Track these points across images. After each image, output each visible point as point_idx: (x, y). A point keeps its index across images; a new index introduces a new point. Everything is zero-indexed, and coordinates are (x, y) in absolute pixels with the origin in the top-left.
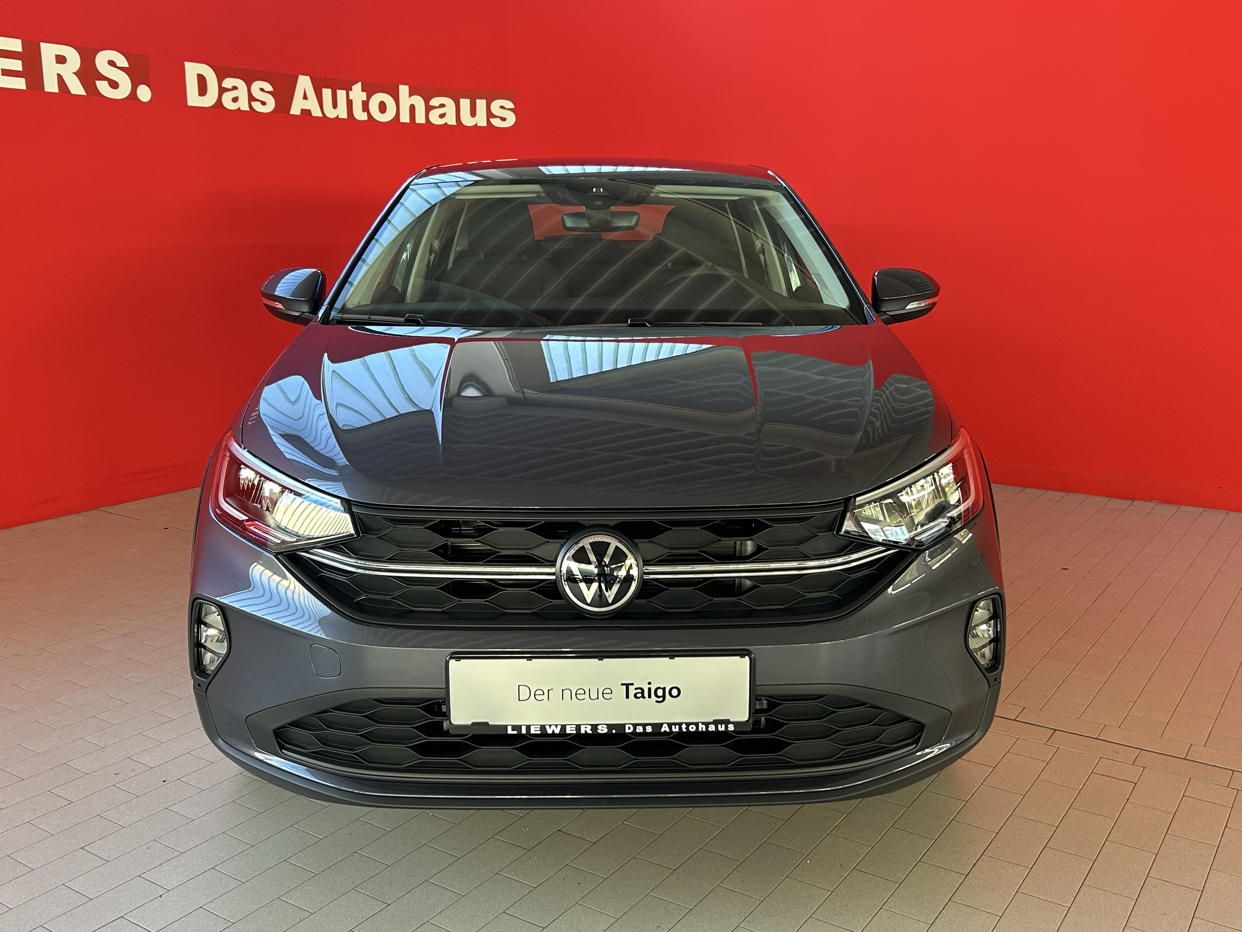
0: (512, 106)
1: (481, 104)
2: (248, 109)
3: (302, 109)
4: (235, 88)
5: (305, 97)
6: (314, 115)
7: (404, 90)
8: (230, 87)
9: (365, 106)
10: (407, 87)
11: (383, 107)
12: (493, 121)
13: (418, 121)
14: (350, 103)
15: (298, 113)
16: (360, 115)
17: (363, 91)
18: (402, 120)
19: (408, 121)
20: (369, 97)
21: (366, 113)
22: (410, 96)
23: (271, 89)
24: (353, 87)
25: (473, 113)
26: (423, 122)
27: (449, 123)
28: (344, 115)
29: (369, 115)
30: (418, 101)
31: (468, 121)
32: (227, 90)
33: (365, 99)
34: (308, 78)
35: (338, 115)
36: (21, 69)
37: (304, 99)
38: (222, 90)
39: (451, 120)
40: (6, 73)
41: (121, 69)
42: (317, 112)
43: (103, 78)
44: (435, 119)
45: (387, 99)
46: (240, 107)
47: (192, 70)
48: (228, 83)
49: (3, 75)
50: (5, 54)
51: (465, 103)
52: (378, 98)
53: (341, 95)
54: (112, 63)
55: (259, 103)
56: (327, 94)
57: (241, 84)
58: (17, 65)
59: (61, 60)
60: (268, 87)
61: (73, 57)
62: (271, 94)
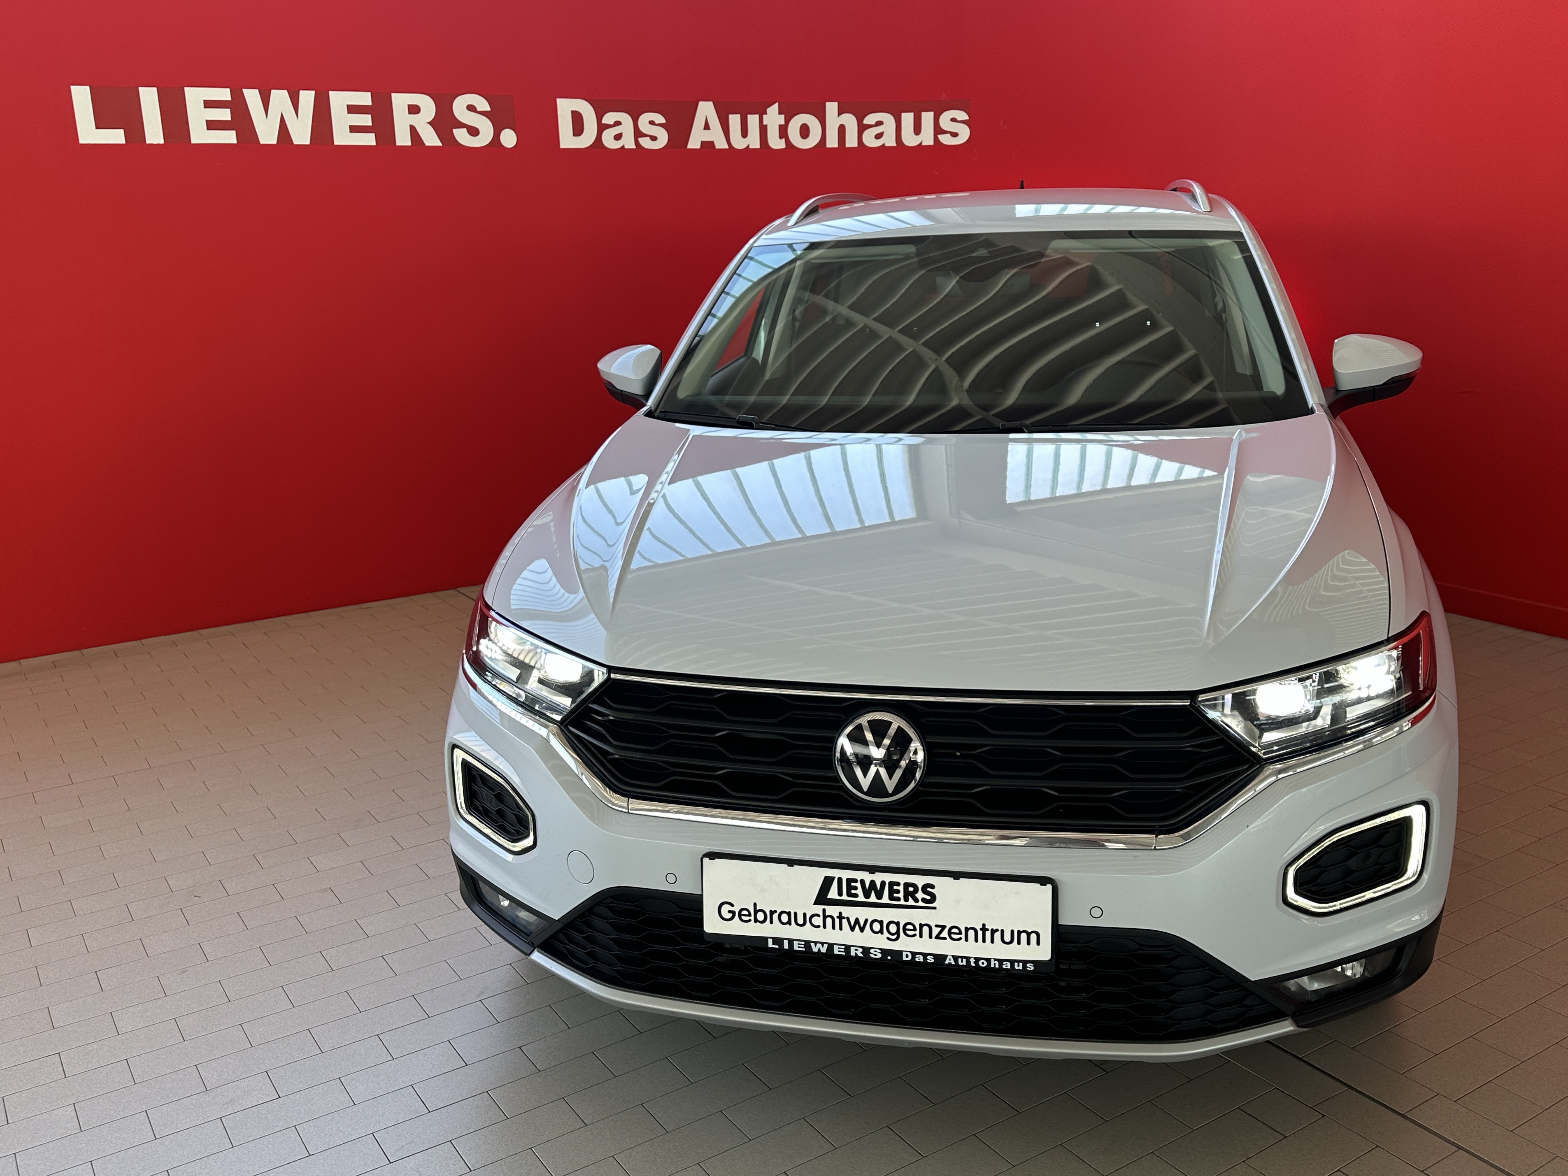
0: (965, 117)
1: (927, 118)
2: (634, 147)
3: (701, 142)
4: (618, 123)
5: (707, 127)
6: (717, 147)
7: (831, 107)
8: (611, 123)
9: (783, 132)
10: (835, 104)
11: (805, 131)
12: (943, 138)
13: (848, 145)
14: (763, 130)
15: (698, 147)
16: (776, 143)
17: (780, 113)
18: (829, 145)
19: (836, 146)
20: (787, 121)
21: (783, 140)
22: (839, 114)
23: (664, 121)
24: (767, 109)
25: (917, 130)
28: (756, 145)
29: (788, 142)
30: (849, 120)
31: (910, 140)
32: (610, 126)
33: (783, 123)
34: (710, 104)
35: (748, 146)
36: (370, 124)
37: (705, 129)
38: (602, 128)
39: (889, 141)
40: (354, 129)
41: (482, 113)
42: (721, 144)
43: (461, 125)
44: (870, 140)
45: (811, 121)
46: (623, 147)
47: (565, 107)
48: (609, 118)
49: (351, 132)
50: (353, 109)
51: (908, 118)
52: (799, 120)
53: (753, 120)
54: (471, 108)
55: (648, 138)
56: (735, 120)
57: (625, 118)
58: (366, 120)
59: (414, 110)
60: (660, 119)
61: (428, 105)
62: (663, 127)
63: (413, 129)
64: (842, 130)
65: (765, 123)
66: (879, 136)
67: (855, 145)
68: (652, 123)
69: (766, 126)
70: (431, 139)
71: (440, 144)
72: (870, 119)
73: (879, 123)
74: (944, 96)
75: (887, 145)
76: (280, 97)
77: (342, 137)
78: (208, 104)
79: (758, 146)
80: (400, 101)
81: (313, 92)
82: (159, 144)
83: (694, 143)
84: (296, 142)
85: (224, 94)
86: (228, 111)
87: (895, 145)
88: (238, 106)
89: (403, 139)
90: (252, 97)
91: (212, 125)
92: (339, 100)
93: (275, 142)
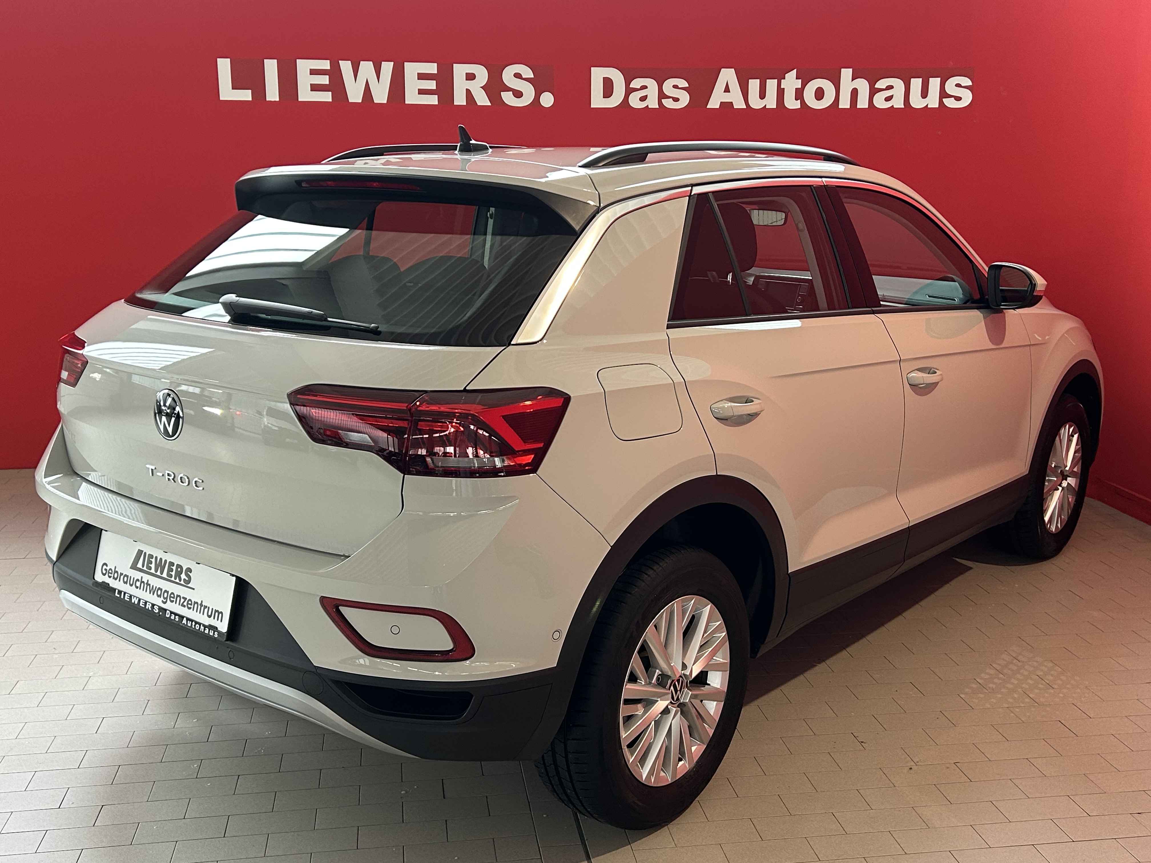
0: (969, 83)
1: (934, 83)
2: (658, 107)
3: (721, 102)
4: (644, 87)
5: (727, 90)
6: (735, 107)
7: (846, 74)
8: (639, 87)
9: (799, 94)
10: (850, 71)
11: (820, 94)
12: (945, 100)
13: (859, 106)
14: (781, 93)
15: (718, 107)
16: (792, 103)
17: (796, 79)
18: (841, 106)
19: (848, 106)
20: (804, 85)
21: (799, 101)
22: (853, 80)
23: (686, 85)
24: (786, 75)
25: (925, 93)
28: (772, 105)
29: (803, 103)
30: (863, 85)
31: (917, 102)
32: (637, 90)
33: (799, 87)
34: (732, 70)
35: (766, 105)
36: (435, 88)
37: (724, 92)
38: (629, 91)
39: (898, 103)
40: (421, 92)
41: (526, 79)
42: (739, 104)
43: (509, 89)
44: (880, 102)
45: (827, 85)
46: (648, 105)
47: (598, 74)
48: (636, 83)
49: (419, 94)
50: (422, 77)
51: (916, 84)
52: (815, 84)
53: (772, 85)
54: (518, 76)
55: (671, 99)
56: (754, 85)
57: (652, 84)
58: (432, 85)
59: (471, 77)
60: (683, 83)
61: (482, 73)
62: (685, 90)
63: (468, 92)
64: (855, 93)
65: (782, 87)
66: (888, 99)
67: (866, 106)
68: (676, 87)
69: (784, 88)
70: (482, 100)
71: (490, 104)
72: (881, 84)
73: (890, 87)
74: (952, 64)
75: (895, 107)
76: (367, 67)
77: (412, 98)
78: (313, 72)
79: (775, 107)
80: (460, 70)
81: (392, 63)
82: (275, 101)
83: (714, 103)
84: (376, 101)
85: (325, 65)
86: (327, 77)
87: (903, 107)
88: (335, 74)
89: (460, 100)
90: (346, 66)
91: (315, 88)
92: (412, 69)
93: (360, 101)
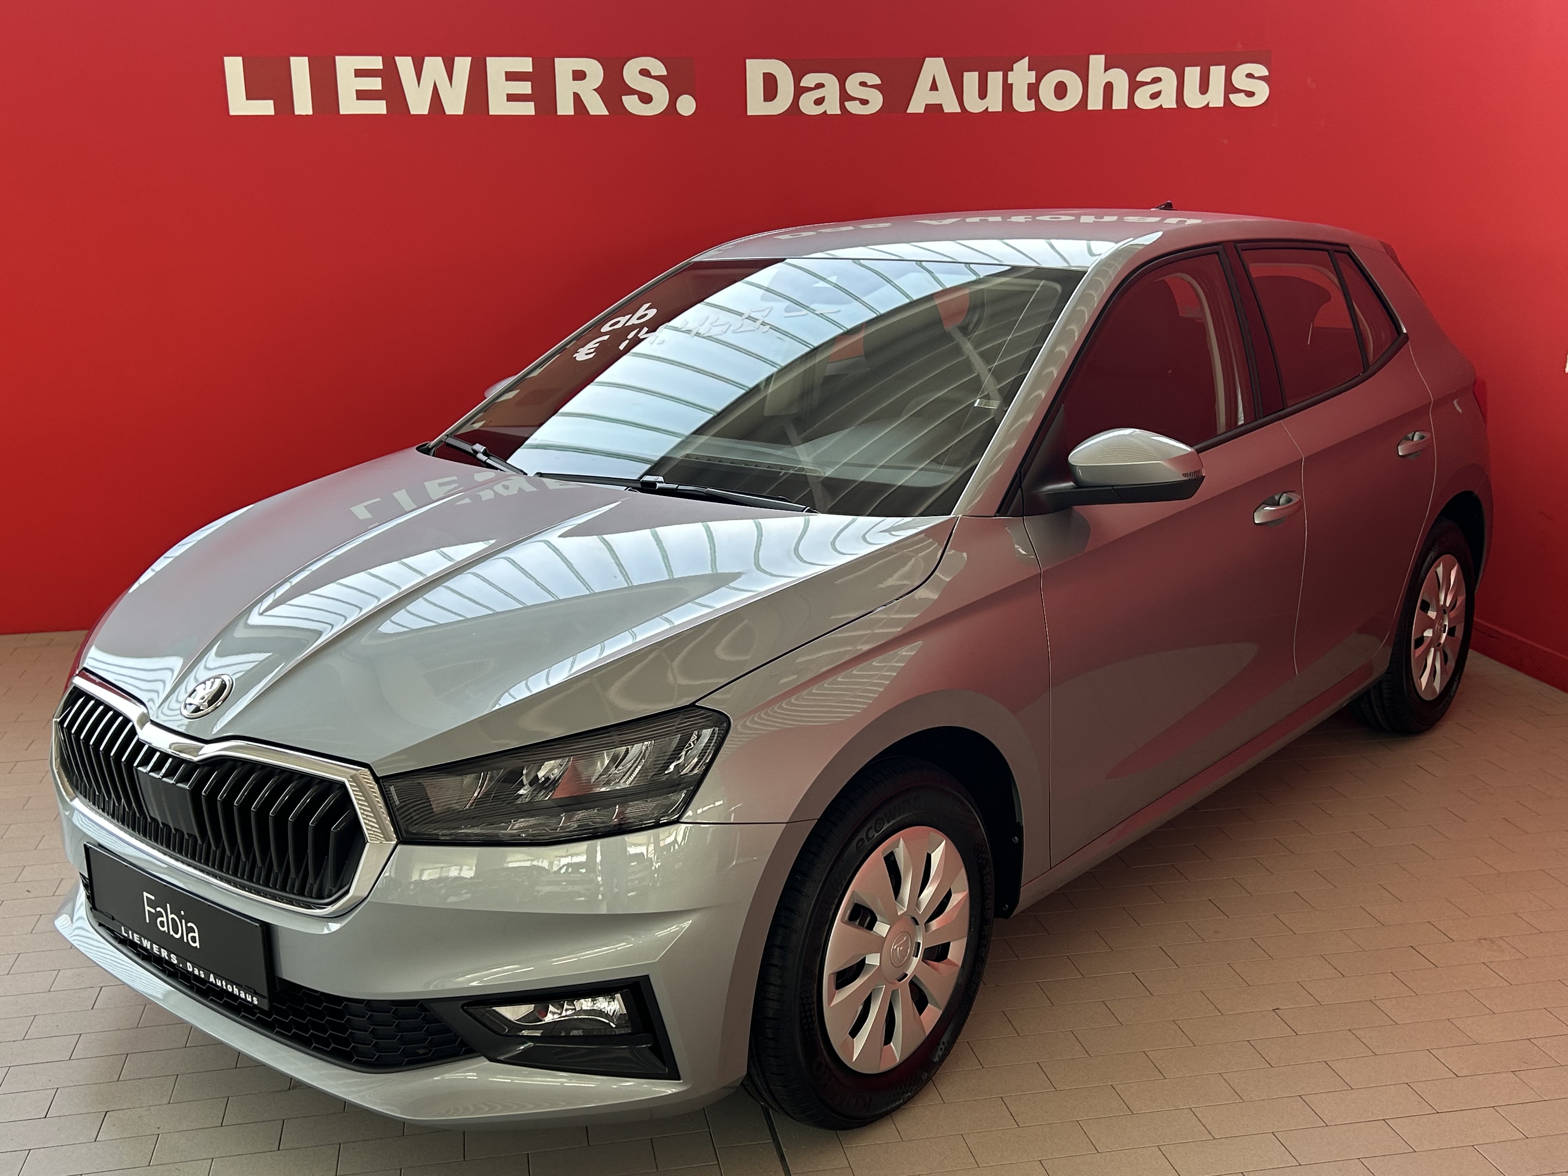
0: (1265, 72)
1: (1217, 73)
2: (840, 113)
3: (926, 105)
4: (820, 86)
5: (934, 87)
6: (945, 111)
7: (1097, 62)
8: (813, 86)
9: (1033, 91)
10: (1101, 58)
11: (1061, 91)
12: (1234, 98)
13: (1116, 106)
14: (1008, 89)
15: (922, 111)
16: (1023, 104)
17: (1029, 70)
18: (1090, 107)
19: (1100, 107)
20: (1039, 79)
21: (1033, 100)
22: (1106, 70)
23: (879, 82)
24: (1014, 65)
25: (1204, 88)
26: (1126, 107)
27: (1164, 107)
28: (998, 108)
29: (1039, 103)
30: (1119, 77)
31: (1194, 100)
32: (810, 89)
33: (1034, 81)
34: (941, 60)
35: (987, 108)
36: (530, 92)
37: (931, 90)
38: (799, 91)
39: (1168, 101)
40: (511, 98)
41: (656, 78)
42: (951, 106)
43: (633, 92)
44: (1143, 100)
45: (1071, 79)
46: (826, 111)
47: (756, 69)
48: (810, 80)
49: (508, 101)
50: (511, 76)
51: (1193, 74)
52: (1053, 77)
53: (995, 79)
54: (645, 73)
55: (858, 101)
56: (971, 79)
57: (830, 81)
58: (525, 88)
59: (579, 75)
60: (873, 79)
61: (594, 70)
62: (877, 89)
63: (577, 97)
64: (1109, 88)
65: (1009, 82)
66: (1155, 96)
68: (863, 84)
69: (1012, 84)
70: (597, 107)
71: (607, 113)
72: (1145, 75)
73: (1157, 80)
74: (1240, 46)
76: (434, 65)
77: (498, 106)
78: (359, 73)
79: (1000, 110)
80: (564, 67)
81: (469, 59)
82: (307, 115)
83: (916, 106)
84: (448, 112)
85: (376, 62)
86: (379, 79)
87: (1175, 106)
88: (390, 75)
89: (565, 107)
90: (405, 64)
91: (362, 95)
92: (497, 66)
93: (426, 113)
